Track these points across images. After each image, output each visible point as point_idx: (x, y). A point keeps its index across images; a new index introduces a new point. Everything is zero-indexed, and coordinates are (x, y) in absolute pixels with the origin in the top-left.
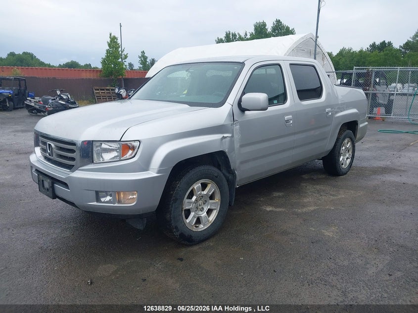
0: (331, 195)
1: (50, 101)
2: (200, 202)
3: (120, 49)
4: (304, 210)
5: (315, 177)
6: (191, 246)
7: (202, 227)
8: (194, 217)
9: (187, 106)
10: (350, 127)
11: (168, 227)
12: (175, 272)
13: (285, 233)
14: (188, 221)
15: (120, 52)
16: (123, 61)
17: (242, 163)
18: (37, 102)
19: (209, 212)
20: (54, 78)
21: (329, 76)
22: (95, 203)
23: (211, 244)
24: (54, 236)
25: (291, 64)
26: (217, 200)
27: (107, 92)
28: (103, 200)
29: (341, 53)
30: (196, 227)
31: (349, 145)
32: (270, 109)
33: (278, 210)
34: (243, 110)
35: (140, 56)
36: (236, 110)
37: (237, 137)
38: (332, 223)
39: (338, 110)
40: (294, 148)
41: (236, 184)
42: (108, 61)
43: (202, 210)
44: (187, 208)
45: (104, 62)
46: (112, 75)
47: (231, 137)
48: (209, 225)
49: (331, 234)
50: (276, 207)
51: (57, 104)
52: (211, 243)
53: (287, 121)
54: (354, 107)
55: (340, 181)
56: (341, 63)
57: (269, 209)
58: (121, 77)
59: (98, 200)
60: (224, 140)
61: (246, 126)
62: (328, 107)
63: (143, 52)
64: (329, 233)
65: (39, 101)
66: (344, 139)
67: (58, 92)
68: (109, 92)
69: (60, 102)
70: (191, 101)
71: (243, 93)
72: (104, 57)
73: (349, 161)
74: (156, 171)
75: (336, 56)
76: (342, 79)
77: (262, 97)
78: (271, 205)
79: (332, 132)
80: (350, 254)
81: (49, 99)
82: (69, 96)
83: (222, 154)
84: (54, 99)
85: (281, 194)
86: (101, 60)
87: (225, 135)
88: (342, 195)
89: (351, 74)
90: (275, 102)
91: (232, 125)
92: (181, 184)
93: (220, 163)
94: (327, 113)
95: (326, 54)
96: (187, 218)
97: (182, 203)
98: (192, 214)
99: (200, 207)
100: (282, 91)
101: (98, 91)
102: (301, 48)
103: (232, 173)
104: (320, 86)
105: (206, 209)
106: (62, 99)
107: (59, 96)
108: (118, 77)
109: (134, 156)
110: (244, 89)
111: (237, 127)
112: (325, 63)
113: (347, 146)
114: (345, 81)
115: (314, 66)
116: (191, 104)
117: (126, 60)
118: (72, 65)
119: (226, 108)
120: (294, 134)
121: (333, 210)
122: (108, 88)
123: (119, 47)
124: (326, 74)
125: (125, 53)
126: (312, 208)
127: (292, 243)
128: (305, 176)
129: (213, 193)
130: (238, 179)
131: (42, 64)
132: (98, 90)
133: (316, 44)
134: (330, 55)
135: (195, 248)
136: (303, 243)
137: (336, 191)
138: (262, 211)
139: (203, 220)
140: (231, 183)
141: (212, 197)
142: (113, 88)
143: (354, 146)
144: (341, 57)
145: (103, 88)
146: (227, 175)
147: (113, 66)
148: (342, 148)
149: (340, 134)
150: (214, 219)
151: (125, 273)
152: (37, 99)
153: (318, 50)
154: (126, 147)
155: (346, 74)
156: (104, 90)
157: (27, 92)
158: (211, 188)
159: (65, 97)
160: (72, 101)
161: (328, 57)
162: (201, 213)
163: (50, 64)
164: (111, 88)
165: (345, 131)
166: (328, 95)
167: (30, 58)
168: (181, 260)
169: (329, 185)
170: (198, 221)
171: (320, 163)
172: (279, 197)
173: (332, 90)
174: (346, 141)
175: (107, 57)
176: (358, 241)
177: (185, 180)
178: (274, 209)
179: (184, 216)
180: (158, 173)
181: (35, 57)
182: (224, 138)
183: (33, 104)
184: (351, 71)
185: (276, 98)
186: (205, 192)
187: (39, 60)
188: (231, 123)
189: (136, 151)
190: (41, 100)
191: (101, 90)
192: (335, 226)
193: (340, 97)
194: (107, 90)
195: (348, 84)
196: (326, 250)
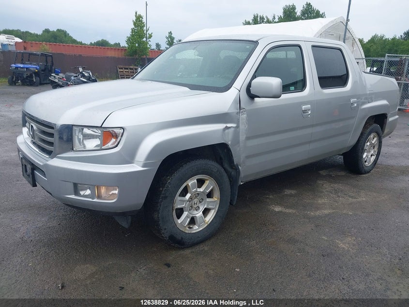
0: (350, 196)
1: (73, 78)
2: (196, 200)
3: (145, 28)
4: (318, 213)
5: (333, 174)
6: (183, 249)
7: (196, 229)
8: (187, 217)
9: (187, 89)
10: (378, 120)
11: (156, 227)
12: (159, 280)
13: (292, 241)
14: (179, 221)
15: (145, 32)
16: (148, 40)
17: (248, 157)
18: (60, 78)
19: (206, 212)
20: (80, 56)
21: (358, 63)
22: (73, 197)
23: (206, 249)
24: (40, 225)
25: (313, 46)
26: (216, 198)
27: (131, 71)
28: (82, 193)
29: (373, 40)
30: (190, 228)
31: (374, 140)
32: (284, 96)
33: (287, 211)
34: (252, 97)
35: (167, 36)
36: (244, 96)
37: (243, 127)
38: (349, 232)
39: (366, 101)
40: (310, 142)
41: (240, 181)
42: (132, 40)
43: (197, 209)
44: (179, 206)
45: (129, 40)
46: (136, 55)
47: (236, 127)
48: (205, 227)
49: (346, 247)
50: (287, 207)
51: (78, 81)
52: (205, 247)
53: (305, 111)
54: (383, 99)
55: (362, 180)
56: (372, 50)
57: (277, 209)
58: (145, 57)
59: (77, 193)
60: (227, 131)
61: (256, 116)
62: (353, 97)
63: (170, 33)
64: (344, 244)
65: (63, 78)
66: (370, 134)
67: (81, 70)
68: (132, 71)
69: (81, 79)
70: (193, 84)
71: (254, 77)
72: (129, 36)
73: (373, 158)
74: (142, 164)
75: (367, 43)
76: (372, 66)
77: (275, 82)
78: (281, 205)
79: (356, 125)
80: (367, 275)
81: (72, 76)
82: (91, 74)
83: (224, 147)
84: (77, 76)
85: (293, 192)
86: (126, 39)
87: (229, 125)
88: (363, 198)
89: (383, 62)
90: (292, 88)
91: (237, 113)
92: (172, 180)
93: (222, 156)
94: (352, 104)
95: (357, 40)
96: (179, 217)
97: (172, 202)
98: (185, 214)
99: (196, 206)
100: (300, 78)
101: (122, 70)
102: (330, 32)
103: (236, 168)
104: (346, 73)
105: (202, 209)
106: (83, 76)
107: (81, 73)
108: (142, 57)
109: (117, 146)
110: (256, 72)
111: (243, 117)
112: (355, 49)
113: (373, 142)
114: (375, 69)
115: (340, 50)
116: (193, 87)
117: (150, 40)
118: (103, 44)
119: (232, 94)
120: (312, 126)
121: (351, 215)
122: (132, 67)
123: (144, 26)
124: (356, 61)
125: (149, 32)
126: (326, 212)
127: (299, 254)
128: (323, 173)
129: (212, 190)
130: (242, 175)
131: (75, 41)
132: (122, 68)
133: (346, 28)
134: (361, 41)
135: (187, 252)
136: (312, 255)
137: (356, 192)
138: (269, 211)
139: (198, 221)
140: (233, 180)
141: (210, 195)
142: (137, 67)
143: (380, 142)
144: (372, 44)
145: (127, 67)
146: (230, 170)
147: (137, 45)
148: (366, 144)
149: (365, 127)
150: (211, 220)
151: (103, 277)
152: (61, 75)
153: (348, 34)
154: (108, 135)
155: (377, 61)
156: (127, 69)
157: (53, 68)
158: (209, 185)
159: (86, 75)
160: (93, 78)
161: (359, 43)
162: (195, 212)
163: (82, 42)
164: (135, 67)
165: (371, 125)
166: (354, 83)
167: (63, 36)
168: (168, 265)
169: (349, 185)
170: (193, 221)
171: (340, 159)
172: (291, 195)
173: (360, 78)
174: (372, 136)
175: (132, 35)
176: (379, 258)
177: (177, 175)
178: (284, 210)
179: (175, 216)
180: (143, 167)
181: (68, 34)
182: (227, 128)
183: (56, 81)
184: (382, 59)
185: (294, 84)
186: (201, 190)
187: (72, 37)
188: (237, 111)
189: (118, 140)
190: (64, 76)
191: (125, 69)
192: (352, 235)
193: (368, 86)
194: (130, 69)
195: (379, 72)
196: (339, 267)
